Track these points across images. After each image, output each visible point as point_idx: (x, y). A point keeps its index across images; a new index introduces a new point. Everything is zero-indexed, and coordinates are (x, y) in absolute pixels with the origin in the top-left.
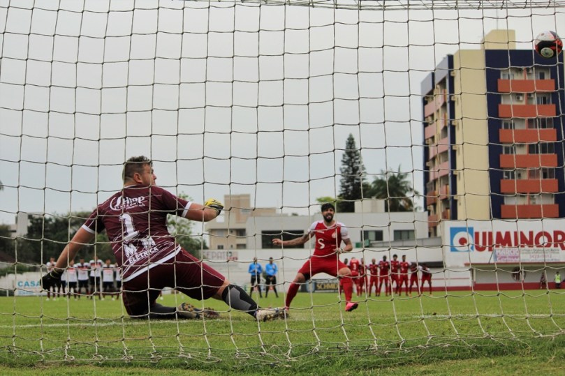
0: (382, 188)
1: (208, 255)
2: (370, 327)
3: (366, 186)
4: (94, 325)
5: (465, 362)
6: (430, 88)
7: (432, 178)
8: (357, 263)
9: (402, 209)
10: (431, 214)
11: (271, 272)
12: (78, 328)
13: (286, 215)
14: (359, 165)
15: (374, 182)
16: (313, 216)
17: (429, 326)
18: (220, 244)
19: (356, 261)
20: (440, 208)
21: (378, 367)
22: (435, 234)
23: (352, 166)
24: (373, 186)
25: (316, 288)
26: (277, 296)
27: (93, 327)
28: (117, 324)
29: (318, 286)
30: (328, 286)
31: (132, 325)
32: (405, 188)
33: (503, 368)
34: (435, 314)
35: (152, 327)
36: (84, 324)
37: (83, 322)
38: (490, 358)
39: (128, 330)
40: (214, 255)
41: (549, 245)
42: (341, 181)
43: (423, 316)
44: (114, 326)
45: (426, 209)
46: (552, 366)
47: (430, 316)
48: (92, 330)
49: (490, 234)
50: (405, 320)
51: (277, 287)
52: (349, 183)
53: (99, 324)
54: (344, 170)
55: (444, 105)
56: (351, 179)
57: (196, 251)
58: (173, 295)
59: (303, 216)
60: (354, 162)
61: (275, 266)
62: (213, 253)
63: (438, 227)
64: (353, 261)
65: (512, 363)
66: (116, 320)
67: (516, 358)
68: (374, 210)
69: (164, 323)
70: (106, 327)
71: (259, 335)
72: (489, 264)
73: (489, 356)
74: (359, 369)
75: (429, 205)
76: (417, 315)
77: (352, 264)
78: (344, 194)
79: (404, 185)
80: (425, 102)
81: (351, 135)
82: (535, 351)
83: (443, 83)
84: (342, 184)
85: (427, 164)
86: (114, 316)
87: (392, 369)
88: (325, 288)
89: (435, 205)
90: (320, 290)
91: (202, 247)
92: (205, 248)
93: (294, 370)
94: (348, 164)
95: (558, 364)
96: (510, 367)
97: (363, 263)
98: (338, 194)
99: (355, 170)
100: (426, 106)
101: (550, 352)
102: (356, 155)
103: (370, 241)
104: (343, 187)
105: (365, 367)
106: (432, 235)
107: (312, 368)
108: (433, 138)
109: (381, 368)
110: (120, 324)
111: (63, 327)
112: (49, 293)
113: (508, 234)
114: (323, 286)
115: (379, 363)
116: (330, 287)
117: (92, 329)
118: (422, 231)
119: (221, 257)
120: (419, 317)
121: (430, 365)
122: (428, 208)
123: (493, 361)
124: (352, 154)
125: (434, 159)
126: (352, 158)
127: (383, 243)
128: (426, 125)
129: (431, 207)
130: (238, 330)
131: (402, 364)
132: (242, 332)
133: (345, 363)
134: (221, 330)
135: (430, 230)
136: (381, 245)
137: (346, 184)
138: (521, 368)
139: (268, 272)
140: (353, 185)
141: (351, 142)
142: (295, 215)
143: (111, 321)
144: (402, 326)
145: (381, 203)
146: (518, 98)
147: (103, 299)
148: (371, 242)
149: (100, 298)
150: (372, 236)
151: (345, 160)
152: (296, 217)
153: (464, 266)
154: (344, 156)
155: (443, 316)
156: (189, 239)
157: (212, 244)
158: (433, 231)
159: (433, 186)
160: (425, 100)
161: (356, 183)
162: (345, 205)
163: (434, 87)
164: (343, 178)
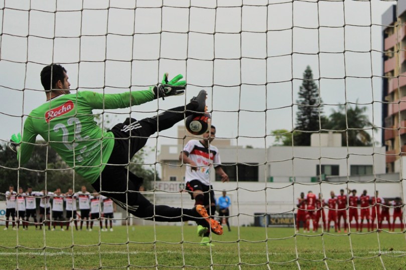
0: (339, 121)
1: (160, 186)
2: (325, 262)
3: (323, 119)
4: (42, 254)
6: (391, 21)
7: (390, 113)
8: (314, 198)
9: (359, 144)
10: (389, 149)
11: (224, 205)
12: (27, 257)
13: (241, 148)
14: (316, 98)
15: (332, 116)
16: (269, 149)
17: (385, 262)
18: (173, 176)
19: (312, 196)
20: (399, 143)
22: (393, 170)
23: (309, 99)
24: (330, 119)
25: (270, 223)
26: (229, 230)
27: (42, 256)
28: (66, 253)
29: (272, 220)
30: (282, 221)
31: (81, 256)
32: (363, 123)
34: (392, 250)
35: (102, 258)
36: (33, 253)
37: (32, 251)
39: (77, 260)
40: (166, 186)
42: (297, 114)
43: (380, 252)
44: (63, 256)
45: (384, 144)
47: (386, 252)
48: (41, 260)
50: (361, 256)
51: (230, 220)
52: (306, 117)
53: (47, 254)
54: (300, 103)
55: (405, 39)
56: (307, 112)
57: (148, 182)
58: (124, 227)
59: (257, 149)
60: (312, 95)
61: (229, 199)
62: (165, 184)
63: (397, 163)
64: (310, 196)
66: (65, 249)
68: (330, 144)
69: (114, 254)
70: (54, 257)
71: (211, 267)
75: (388, 139)
76: (373, 250)
77: (309, 198)
78: (300, 127)
79: (362, 119)
80: (385, 35)
81: (308, 67)
84: (299, 116)
85: (386, 98)
86: (62, 246)
88: (279, 222)
89: (393, 140)
90: (274, 224)
91: (155, 179)
92: (158, 179)
94: (305, 97)
97: (320, 198)
98: (295, 127)
99: (312, 102)
100: (387, 40)
102: (313, 88)
103: (325, 175)
104: (299, 119)
106: (390, 172)
108: (392, 72)
110: (69, 253)
111: (11, 256)
112: (7, 223)
114: (277, 221)
116: (284, 222)
117: (40, 258)
118: (380, 167)
119: (173, 189)
120: (375, 253)
122: (386, 143)
124: (309, 86)
125: (393, 93)
126: (309, 90)
127: (340, 178)
128: (385, 58)
129: (389, 143)
130: (189, 262)
132: (193, 265)
134: (172, 262)
135: (387, 165)
136: (337, 180)
137: (303, 117)
139: (221, 205)
140: (309, 118)
141: (308, 74)
142: (249, 147)
143: (60, 250)
144: (358, 262)
145: (338, 137)
147: (53, 229)
148: (327, 177)
149: (49, 228)
150: (328, 171)
151: (302, 93)
152: (250, 150)
154: (301, 88)
155: (400, 252)
156: (141, 170)
157: (165, 176)
158: (390, 166)
159: (391, 121)
160: (386, 32)
161: (313, 116)
162: (302, 139)
163: (395, 19)
164: (299, 111)
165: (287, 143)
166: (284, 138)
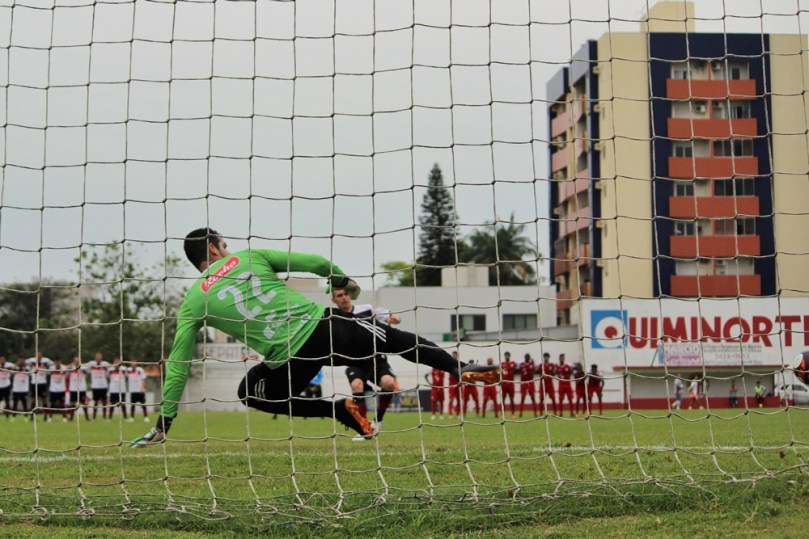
2: (467, 465)
3: (460, 245)
4: (33, 460)
5: (615, 521)
6: (561, 92)
7: (562, 233)
10: (562, 289)
12: (9, 464)
14: (449, 212)
15: (472, 239)
16: (378, 291)
17: (559, 464)
20: (576, 279)
21: (478, 529)
22: (568, 321)
23: (438, 214)
24: (470, 244)
27: (32, 463)
28: (70, 458)
31: (93, 461)
32: (521, 249)
33: (676, 530)
34: (568, 445)
35: (124, 464)
36: (19, 459)
37: (16, 455)
38: (655, 514)
39: (86, 468)
40: (221, 352)
41: (745, 339)
42: (420, 238)
43: (550, 449)
44: (65, 462)
45: (553, 281)
46: (752, 528)
47: (560, 449)
48: (31, 469)
49: (654, 321)
50: (521, 455)
52: (433, 241)
53: (41, 459)
54: (425, 220)
55: (583, 119)
56: (435, 234)
60: (442, 208)
62: (219, 348)
63: (573, 310)
65: (689, 523)
66: (68, 452)
67: (696, 515)
68: (472, 283)
70: (51, 464)
71: (293, 477)
72: (651, 368)
73: (653, 511)
74: (450, 532)
75: (558, 274)
76: (539, 446)
78: (426, 257)
79: (518, 244)
80: (553, 114)
81: (436, 165)
82: (726, 504)
83: (580, 84)
84: (423, 241)
85: (556, 212)
86: (63, 447)
87: (500, 531)
89: (567, 275)
92: (209, 340)
93: (347, 532)
94: (432, 211)
95: (761, 524)
96: (686, 529)
98: (418, 256)
99: (442, 220)
100: (555, 121)
101: (748, 505)
102: (445, 197)
103: (465, 331)
104: (423, 246)
105: (458, 528)
106: (563, 323)
107: (375, 529)
108: (564, 170)
109: (483, 529)
110: (74, 458)
113: (681, 321)
115: (481, 521)
117: (30, 466)
118: (548, 316)
119: (232, 357)
120: (542, 450)
121: (561, 526)
122: (556, 280)
123: (658, 520)
124: (437, 195)
125: (566, 203)
126: (438, 200)
127: (487, 334)
128: (553, 150)
129: (562, 279)
130: (259, 470)
131: (517, 524)
132: (265, 473)
133: (426, 521)
134: (232, 469)
135: (559, 314)
136: (483, 338)
137: (429, 242)
138: (702, 531)
140: (439, 243)
141: (436, 176)
143: (59, 454)
144: (517, 465)
145: (483, 271)
146: (699, 109)
148: (467, 333)
150: (469, 324)
151: (427, 204)
153: (612, 370)
154: (425, 197)
155: (582, 449)
157: (219, 335)
158: (564, 315)
159: (564, 245)
160: (554, 110)
161: (445, 240)
162: (428, 276)
163: (567, 90)
164: (424, 232)
165: (406, 283)
166: (400, 275)
